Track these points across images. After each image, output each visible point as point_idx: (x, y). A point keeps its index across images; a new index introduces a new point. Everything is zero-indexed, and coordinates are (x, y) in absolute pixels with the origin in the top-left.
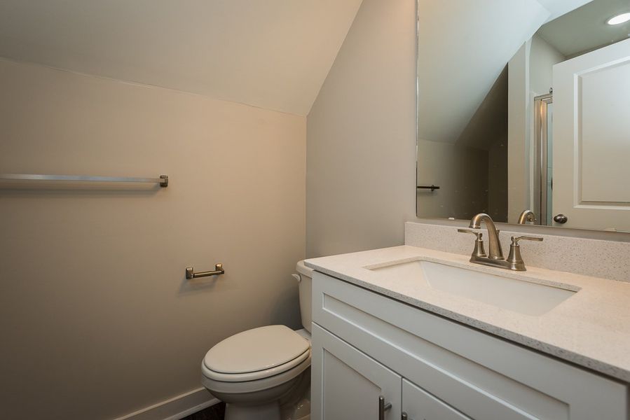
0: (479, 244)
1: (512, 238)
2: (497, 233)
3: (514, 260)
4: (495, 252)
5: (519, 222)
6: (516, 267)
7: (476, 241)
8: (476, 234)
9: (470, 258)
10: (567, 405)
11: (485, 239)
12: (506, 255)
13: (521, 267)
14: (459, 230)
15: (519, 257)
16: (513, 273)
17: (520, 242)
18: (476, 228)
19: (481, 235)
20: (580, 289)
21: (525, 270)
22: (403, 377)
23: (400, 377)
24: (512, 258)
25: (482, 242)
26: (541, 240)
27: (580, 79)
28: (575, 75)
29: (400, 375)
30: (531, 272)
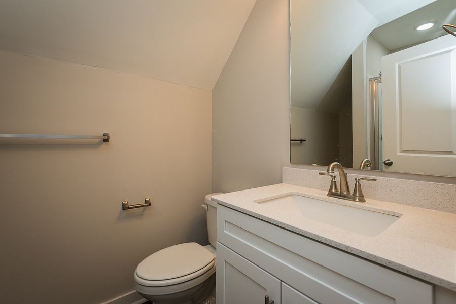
0: (333, 183)
1: (356, 179)
2: (345, 176)
3: (358, 195)
4: (345, 188)
5: (360, 168)
6: (359, 200)
7: (332, 181)
8: (332, 176)
9: (327, 192)
10: (394, 299)
11: (338, 179)
12: (352, 191)
13: (362, 199)
14: (320, 173)
15: (360, 192)
16: (357, 203)
17: (362, 182)
18: (331, 173)
19: (335, 177)
20: (401, 215)
21: (365, 202)
22: (282, 281)
23: (280, 281)
24: (356, 193)
25: (335, 182)
26: (375, 180)
27: (400, 67)
28: (396, 64)
29: (280, 280)
30: (369, 203)
